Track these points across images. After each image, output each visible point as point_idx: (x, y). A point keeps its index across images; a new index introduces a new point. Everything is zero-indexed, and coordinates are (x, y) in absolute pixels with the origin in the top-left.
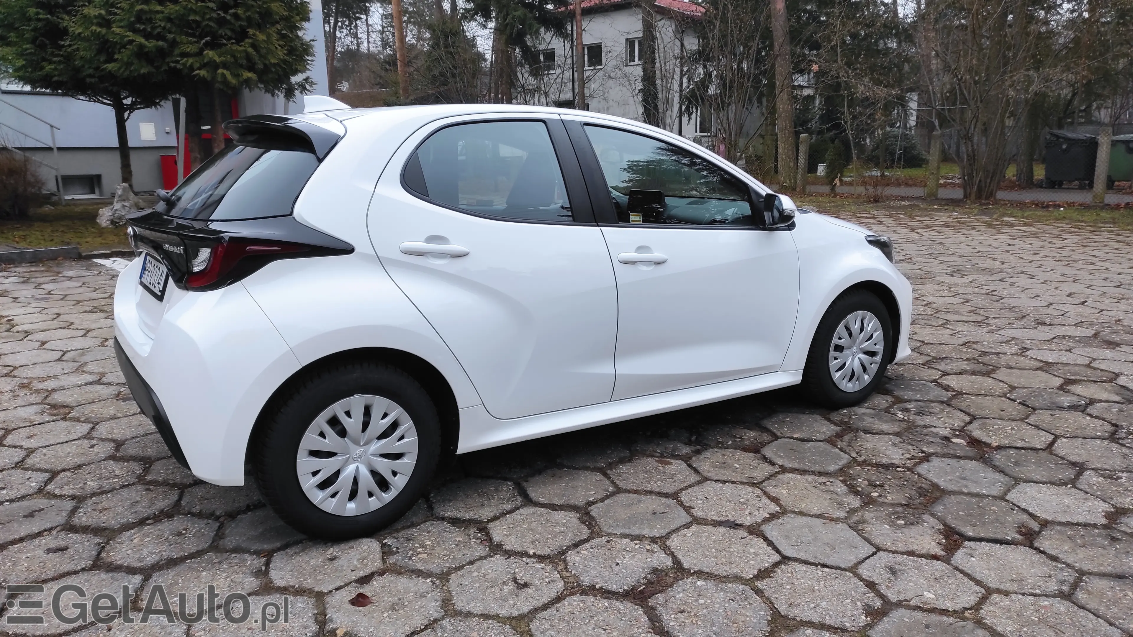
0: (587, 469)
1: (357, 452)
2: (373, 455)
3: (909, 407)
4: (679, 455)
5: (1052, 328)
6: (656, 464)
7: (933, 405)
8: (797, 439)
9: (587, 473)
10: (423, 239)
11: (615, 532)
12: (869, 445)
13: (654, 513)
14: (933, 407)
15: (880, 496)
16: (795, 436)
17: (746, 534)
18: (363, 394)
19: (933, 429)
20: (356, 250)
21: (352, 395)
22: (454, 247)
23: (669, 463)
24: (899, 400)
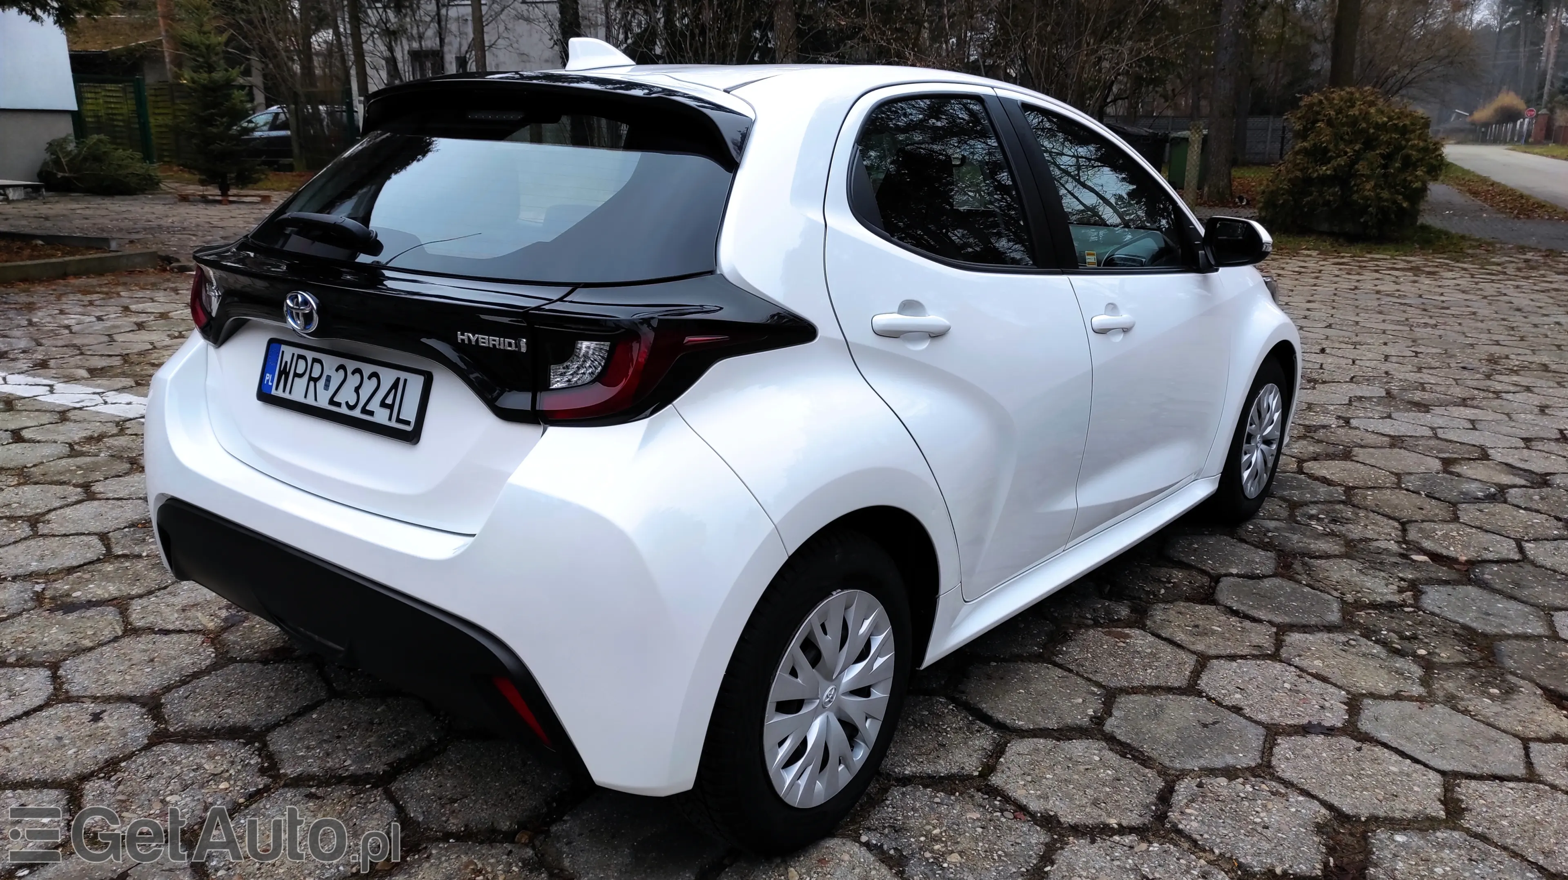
0: (1020, 658)
1: (827, 692)
2: (844, 694)
3: (1314, 512)
4: (1119, 620)
5: (1333, 387)
6: (1112, 640)
7: (1337, 507)
8: (1238, 576)
9: (1033, 667)
10: (896, 310)
11: (1188, 767)
12: (1335, 577)
13: (1205, 726)
14: (1341, 511)
15: (1429, 653)
16: (1234, 571)
17: (1359, 745)
18: (843, 589)
19: (1376, 544)
20: (820, 334)
21: (829, 594)
22: (932, 319)
23: (1128, 636)
24: (1293, 506)
